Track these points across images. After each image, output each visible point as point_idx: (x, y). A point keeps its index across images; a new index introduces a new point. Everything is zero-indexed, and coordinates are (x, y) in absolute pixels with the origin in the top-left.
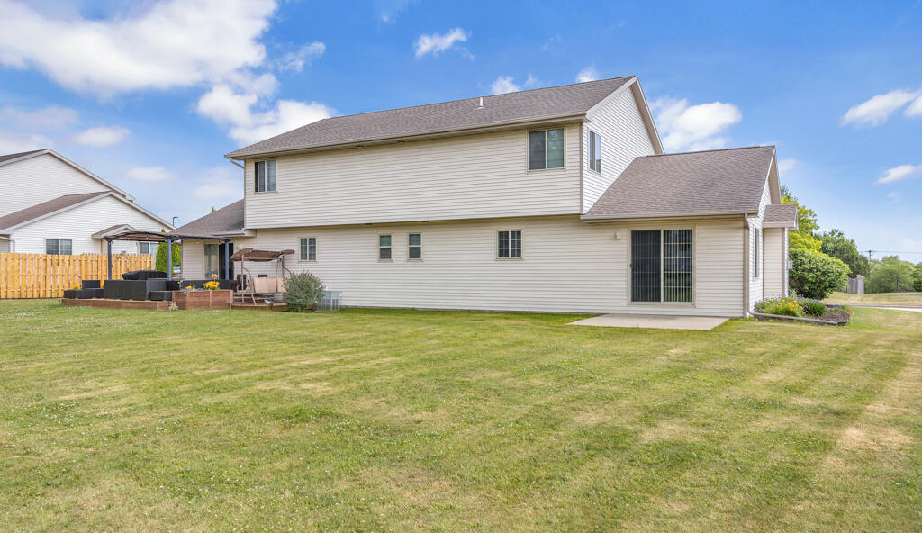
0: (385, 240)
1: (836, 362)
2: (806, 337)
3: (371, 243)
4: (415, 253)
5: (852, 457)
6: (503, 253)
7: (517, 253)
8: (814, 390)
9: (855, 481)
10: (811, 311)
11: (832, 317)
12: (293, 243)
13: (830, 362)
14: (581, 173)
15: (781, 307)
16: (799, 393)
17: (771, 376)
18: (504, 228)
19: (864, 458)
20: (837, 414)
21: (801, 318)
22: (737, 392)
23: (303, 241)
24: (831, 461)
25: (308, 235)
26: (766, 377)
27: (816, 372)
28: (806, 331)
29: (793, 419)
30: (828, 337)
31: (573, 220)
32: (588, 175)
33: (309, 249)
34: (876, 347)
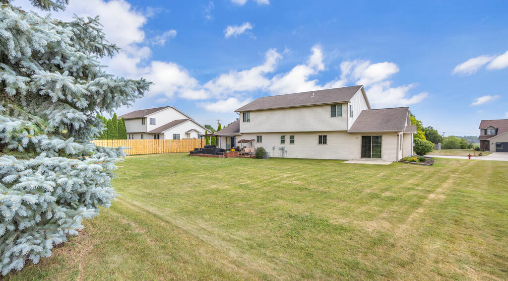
0: (283, 138)
1: (429, 177)
2: (420, 170)
3: (278, 139)
4: (292, 142)
5: (431, 200)
6: (320, 142)
7: (325, 143)
8: (422, 185)
9: (432, 204)
10: (421, 160)
11: (428, 162)
12: (255, 137)
13: (427, 178)
14: (348, 118)
15: (411, 159)
16: (418, 186)
17: (410, 181)
18: (321, 134)
19: (434, 200)
20: (429, 191)
21: (418, 163)
22: (402, 186)
23: (258, 137)
24: (426, 201)
25: (259, 135)
26: (409, 182)
27: (423, 180)
28: (419, 167)
29: (418, 192)
30: (427, 169)
31: (345, 132)
32: (350, 118)
33: (259, 139)
34: (441, 173)
